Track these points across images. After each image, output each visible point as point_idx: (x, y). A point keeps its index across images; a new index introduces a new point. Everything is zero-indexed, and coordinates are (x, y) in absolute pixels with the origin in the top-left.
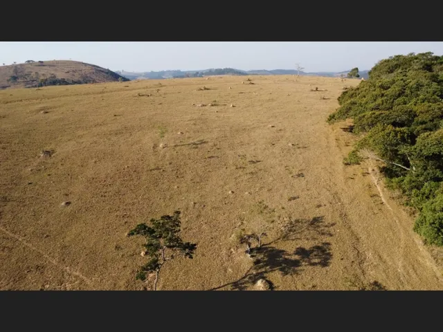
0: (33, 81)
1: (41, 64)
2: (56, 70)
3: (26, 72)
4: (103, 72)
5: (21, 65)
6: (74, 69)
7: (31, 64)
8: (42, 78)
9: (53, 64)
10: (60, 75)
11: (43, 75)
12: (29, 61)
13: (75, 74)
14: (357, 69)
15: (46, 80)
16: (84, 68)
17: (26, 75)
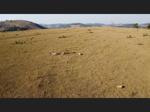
0: (8, 27)
1: (11, 21)
2: (16, 23)
3: (5, 24)
4: (33, 24)
5: (4, 22)
6: (23, 23)
7: (7, 21)
8: (11, 26)
9: (15, 22)
10: (17, 25)
11: (11, 25)
12: (7, 20)
13: (23, 25)
14: (137, 24)
15: (12, 27)
16: (26, 23)
17: (5, 25)
